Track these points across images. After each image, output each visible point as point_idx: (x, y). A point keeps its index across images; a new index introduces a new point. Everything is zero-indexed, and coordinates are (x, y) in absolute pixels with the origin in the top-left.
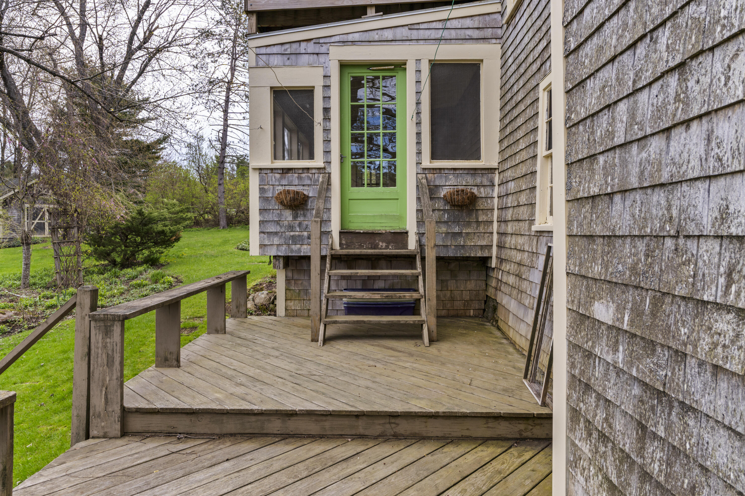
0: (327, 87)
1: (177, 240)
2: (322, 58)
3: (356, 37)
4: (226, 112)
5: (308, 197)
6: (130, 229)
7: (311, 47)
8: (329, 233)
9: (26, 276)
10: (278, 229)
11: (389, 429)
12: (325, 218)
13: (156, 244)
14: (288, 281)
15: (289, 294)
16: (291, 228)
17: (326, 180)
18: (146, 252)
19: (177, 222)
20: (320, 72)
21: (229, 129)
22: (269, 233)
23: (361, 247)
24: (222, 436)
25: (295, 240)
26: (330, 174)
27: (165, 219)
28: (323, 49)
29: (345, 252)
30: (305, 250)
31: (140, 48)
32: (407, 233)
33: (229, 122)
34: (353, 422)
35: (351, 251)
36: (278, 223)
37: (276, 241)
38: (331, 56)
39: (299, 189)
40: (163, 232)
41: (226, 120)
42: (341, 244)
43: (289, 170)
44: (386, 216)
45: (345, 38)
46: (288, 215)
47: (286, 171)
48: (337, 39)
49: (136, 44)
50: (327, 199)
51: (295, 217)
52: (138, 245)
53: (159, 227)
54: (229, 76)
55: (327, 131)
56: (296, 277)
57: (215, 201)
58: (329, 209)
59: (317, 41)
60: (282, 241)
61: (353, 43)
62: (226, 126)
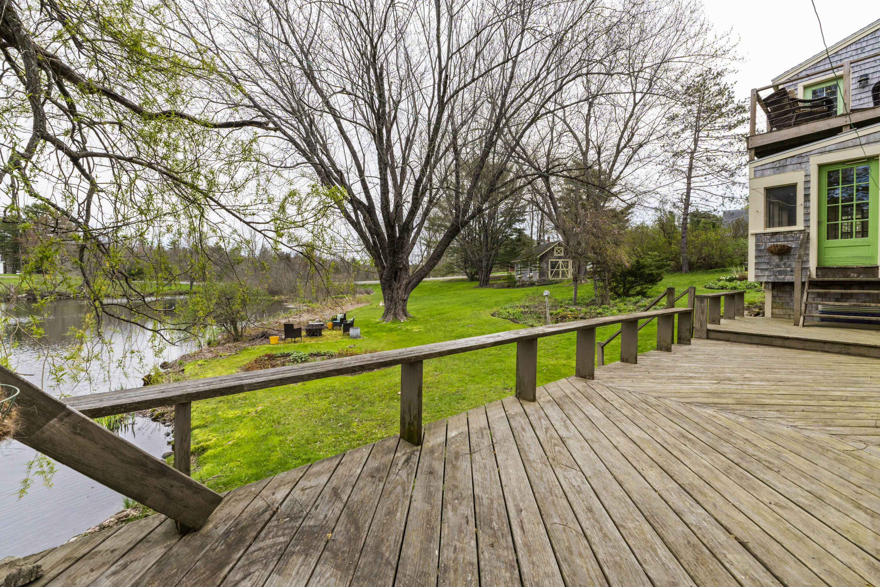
0: (807, 182)
1: (661, 280)
2: (803, 166)
3: (833, 147)
4: (689, 178)
5: (791, 248)
6: (631, 273)
7: (795, 160)
8: (808, 268)
9: (575, 299)
10: (768, 267)
11: (844, 350)
12: (805, 259)
13: (646, 282)
14: (773, 297)
15: (775, 305)
16: (778, 266)
17: (806, 237)
18: (639, 288)
19: (659, 268)
20: (803, 173)
21: (692, 191)
22: (762, 270)
23: (834, 276)
24: (751, 344)
25: (780, 273)
26: (809, 233)
27: (651, 266)
28: (805, 159)
29: (820, 279)
30: (788, 278)
31: (625, 147)
32: (877, 267)
33: (692, 185)
34: (822, 345)
35: (826, 279)
36: (768, 263)
37: (767, 273)
38: (810, 163)
39: (786, 243)
40: (652, 274)
41: (689, 184)
42: (817, 275)
43: (776, 233)
44: (858, 257)
45: (823, 150)
46: (776, 259)
47: (774, 234)
48: (817, 151)
49: (622, 144)
50: (807, 248)
51: (781, 260)
52: (633, 283)
53: (647, 271)
54: (693, 147)
55: (807, 208)
56: (780, 295)
57: (678, 251)
58: (808, 255)
59: (800, 156)
60: (771, 273)
61: (830, 151)
62: (689, 189)
